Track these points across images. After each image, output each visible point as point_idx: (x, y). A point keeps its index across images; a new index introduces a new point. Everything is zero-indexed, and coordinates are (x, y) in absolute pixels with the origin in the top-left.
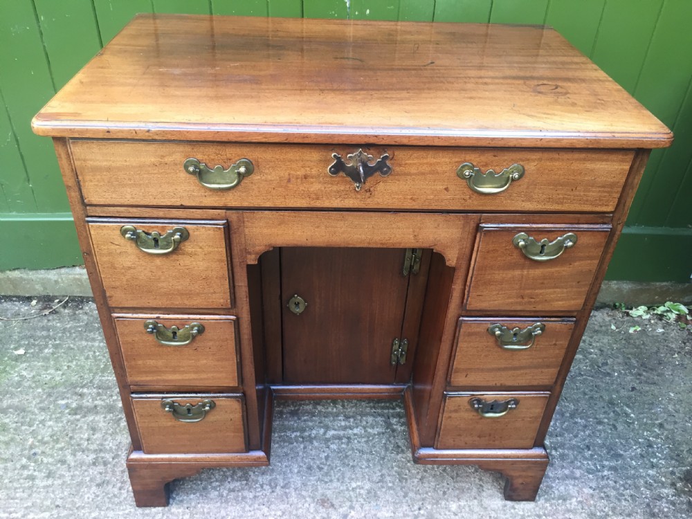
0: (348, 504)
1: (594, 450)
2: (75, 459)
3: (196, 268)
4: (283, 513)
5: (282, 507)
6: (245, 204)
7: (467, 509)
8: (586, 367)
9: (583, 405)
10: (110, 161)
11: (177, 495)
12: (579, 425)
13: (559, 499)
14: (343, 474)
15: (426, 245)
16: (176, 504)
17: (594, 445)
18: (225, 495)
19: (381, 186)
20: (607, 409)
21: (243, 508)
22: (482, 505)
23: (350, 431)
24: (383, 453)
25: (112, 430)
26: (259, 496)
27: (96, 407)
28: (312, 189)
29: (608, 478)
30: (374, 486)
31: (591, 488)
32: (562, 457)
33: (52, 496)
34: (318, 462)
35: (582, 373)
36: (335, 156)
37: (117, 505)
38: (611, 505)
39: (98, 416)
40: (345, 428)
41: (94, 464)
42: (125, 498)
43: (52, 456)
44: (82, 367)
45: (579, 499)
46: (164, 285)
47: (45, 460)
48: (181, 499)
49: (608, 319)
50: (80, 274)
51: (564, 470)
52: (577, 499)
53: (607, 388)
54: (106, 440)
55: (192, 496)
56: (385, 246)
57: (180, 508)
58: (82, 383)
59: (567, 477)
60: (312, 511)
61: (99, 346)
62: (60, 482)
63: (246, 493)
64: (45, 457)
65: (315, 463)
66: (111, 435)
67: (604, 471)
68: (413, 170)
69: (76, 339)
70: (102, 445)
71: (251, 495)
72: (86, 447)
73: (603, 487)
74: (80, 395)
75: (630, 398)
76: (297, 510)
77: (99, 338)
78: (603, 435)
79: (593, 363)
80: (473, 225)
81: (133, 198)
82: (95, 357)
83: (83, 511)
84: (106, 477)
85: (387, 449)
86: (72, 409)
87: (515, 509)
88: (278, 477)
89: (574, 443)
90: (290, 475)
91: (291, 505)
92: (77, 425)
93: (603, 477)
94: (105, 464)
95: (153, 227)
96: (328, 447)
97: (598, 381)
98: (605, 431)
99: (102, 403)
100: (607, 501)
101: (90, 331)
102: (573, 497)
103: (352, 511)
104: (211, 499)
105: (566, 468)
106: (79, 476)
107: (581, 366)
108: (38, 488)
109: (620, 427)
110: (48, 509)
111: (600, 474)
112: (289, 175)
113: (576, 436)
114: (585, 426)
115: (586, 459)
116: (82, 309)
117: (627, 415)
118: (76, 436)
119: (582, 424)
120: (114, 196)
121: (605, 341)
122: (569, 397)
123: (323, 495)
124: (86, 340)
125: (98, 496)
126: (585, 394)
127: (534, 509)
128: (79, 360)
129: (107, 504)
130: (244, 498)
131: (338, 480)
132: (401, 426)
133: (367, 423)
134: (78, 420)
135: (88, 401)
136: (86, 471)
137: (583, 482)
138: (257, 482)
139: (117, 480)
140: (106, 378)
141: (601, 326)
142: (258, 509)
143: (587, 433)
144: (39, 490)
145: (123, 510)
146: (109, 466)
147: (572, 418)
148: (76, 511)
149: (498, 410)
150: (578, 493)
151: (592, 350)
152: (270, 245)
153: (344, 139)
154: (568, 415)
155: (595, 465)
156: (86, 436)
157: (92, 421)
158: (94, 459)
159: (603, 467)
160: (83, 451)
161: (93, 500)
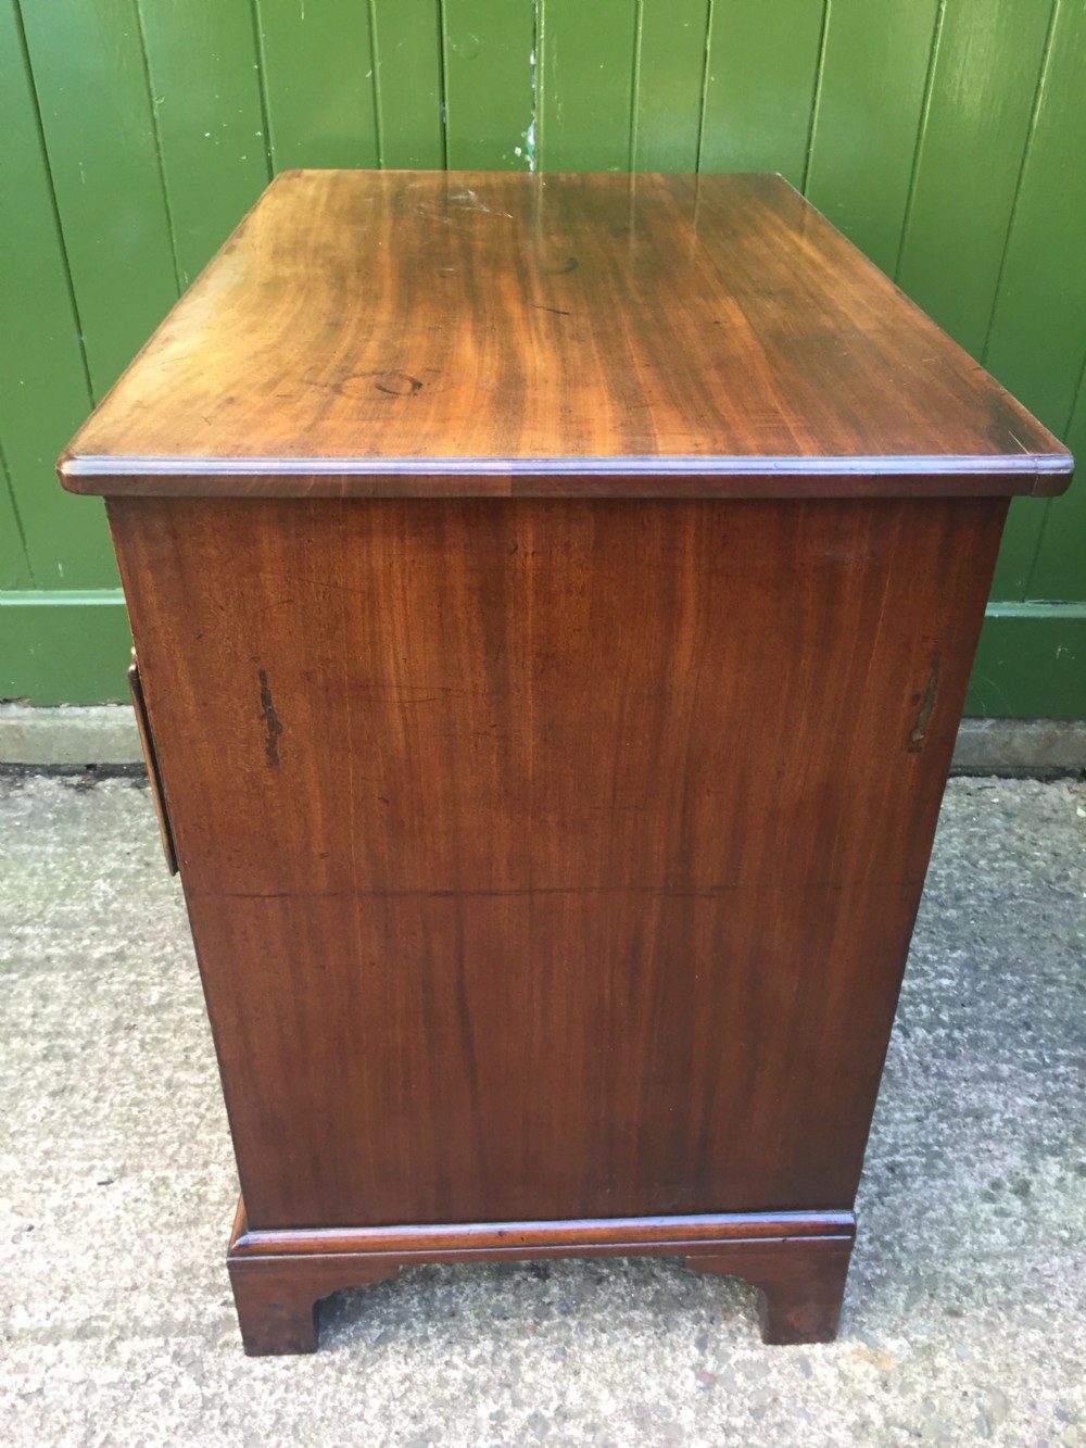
1: (1040, 1029)
2: (9, 1050)
8: (1026, 882)
9: (1017, 950)
12: (1007, 984)
13: (966, 1116)
17: (1038, 1020)
20: (1065, 957)
25: (80, 998)
27: (48, 958)
29: (1067, 1079)
31: (1031, 1096)
32: (975, 1042)
35: (1017, 894)
37: (89, 1128)
38: (1073, 1126)
39: (54, 975)
41: (45, 1057)
42: (106, 1117)
44: (23, 890)
45: (1006, 1116)
49: (1069, 798)
50: (19, 718)
51: (977, 1064)
52: (1002, 1114)
53: (1067, 920)
54: (68, 1016)
58: (21, 917)
59: (983, 1076)
61: (55, 854)
66: (79, 1008)
67: (1058, 1067)
69: (11, 841)
70: (61, 1024)
72: (30, 1029)
73: (1056, 1095)
74: (18, 938)
77: (56, 839)
78: (1056, 1003)
79: (1039, 875)
82: (47, 872)
83: (22, 1139)
84: (68, 1079)
89: (997, 1016)
92: (11, 991)
93: (1056, 1078)
94: (67, 1057)
97: (1050, 907)
98: (1060, 996)
99: (62, 951)
100: (1063, 1119)
101: (38, 827)
102: (994, 1112)
105: (981, 1062)
106: (15, 1079)
107: (1014, 881)
111: (1050, 1071)
113: (1002, 1005)
114: (1021, 988)
115: (1020, 1044)
116: (21, 787)
118: (8, 1011)
119: (1015, 983)
121: (1064, 836)
122: (990, 937)
124: (30, 842)
126: (1022, 930)
127: (916, 1133)
128: (15, 878)
129: (71, 1127)
134: (14, 982)
135: (34, 949)
136: (29, 1069)
137: (1015, 1086)
139: (91, 1085)
140: (70, 908)
141: (1055, 811)
143: (1025, 999)
145: (102, 1137)
146: (75, 1061)
147: (994, 974)
148: (9, 1140)
150: (1006, 1104)
151: (1038, 854)
154: (987, 968)
155: (1040, 1056)
156: (29, 1009)
157: (41, 983)
158: (45, 1049)
159: (1057, 1059)
160: (24, 1035)
161: (42, 1121)
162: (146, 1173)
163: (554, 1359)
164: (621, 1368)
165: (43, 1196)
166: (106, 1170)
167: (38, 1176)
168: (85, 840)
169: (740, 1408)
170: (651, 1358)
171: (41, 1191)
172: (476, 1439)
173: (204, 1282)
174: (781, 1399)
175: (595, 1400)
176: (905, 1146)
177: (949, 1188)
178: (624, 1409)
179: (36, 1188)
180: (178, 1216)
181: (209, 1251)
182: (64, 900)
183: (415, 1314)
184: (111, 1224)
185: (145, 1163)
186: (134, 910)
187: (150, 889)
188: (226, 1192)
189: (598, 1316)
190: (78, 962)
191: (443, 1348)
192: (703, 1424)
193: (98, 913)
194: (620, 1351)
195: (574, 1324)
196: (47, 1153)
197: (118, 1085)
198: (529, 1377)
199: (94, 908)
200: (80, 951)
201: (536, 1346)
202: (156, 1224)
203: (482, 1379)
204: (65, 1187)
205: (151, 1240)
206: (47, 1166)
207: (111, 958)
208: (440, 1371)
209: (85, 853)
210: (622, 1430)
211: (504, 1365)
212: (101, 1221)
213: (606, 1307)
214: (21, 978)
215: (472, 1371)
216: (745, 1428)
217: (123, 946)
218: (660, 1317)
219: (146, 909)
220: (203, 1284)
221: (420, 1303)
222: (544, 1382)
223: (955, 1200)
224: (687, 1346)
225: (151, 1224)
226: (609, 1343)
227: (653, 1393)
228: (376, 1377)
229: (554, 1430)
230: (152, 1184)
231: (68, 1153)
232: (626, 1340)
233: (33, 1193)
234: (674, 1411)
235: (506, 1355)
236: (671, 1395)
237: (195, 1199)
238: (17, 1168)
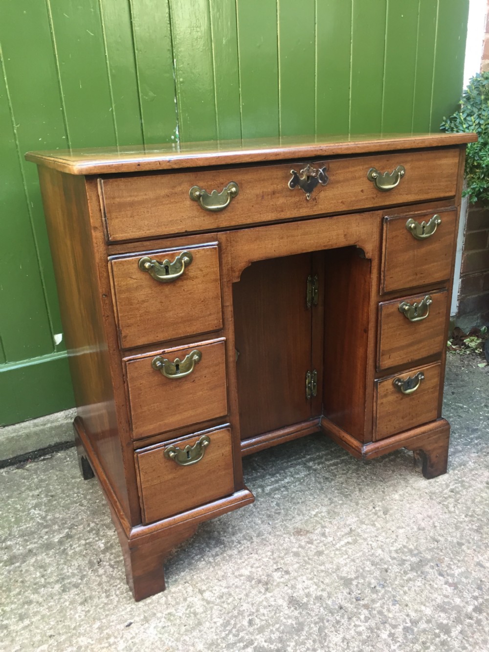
0: (319, 526)
2: (41, 595)
3: (196, 292)
4: (273, 553)
5: (269, 548)
6: (233, 223)
7: (407, 495)
10: (133, 196)
11: (168, 578)
13: (460, 466)
14: (299, 509)
15: (352, 243)
16: (172, 585)
17: (456, 430)
18: (212, 561)
19: (322, 194)
21: (236, 563)
22: (414, 489)
23: (283, 482)
24: (319, 486)
25: (62, 560)
26: (242, 550)
27: (30, 551)
28: (278, 203)
29: (480, 444)
30: (329, 508)
31: (474, 453)
33: (38, 631)
34: (273, 510)
36: (293, 172)
37: (114, 609)
39: (39, 556)
40: (277, 482)
41: (64, 591)
42: (118, 602)
43: (12, 603)
45: (472, 461)
46: (171, 313)
47: (7, 609)
48: (174, 579)
54: (62, 569)
55: (182, 574)
56: (326, 248)
57: (178, 586)
60: (294, 541)
62: (39, 617)
63: (229, 552)
64: (5, 607)
65: (270, 512)
66: (65, 564)
67: (474, 441)
68: (341, 179)
70: (61, 574)
71: (235, 552)
72: (45, 582)
73: (481, 449)
74: (6, 548)
75: (455, 398)
76: (281, 545)
80: (379, 220)
81: (149, 230)
83: (81, 628)
84: (84, 595)
85: (320, 483)
86: (6, 562)
87: (438, 482)
88: (248, 531)
90: (257, 527)
91: (274, 545)
92: (21, 571)
93: (476, 444)
95: (164, 256)
96: (273, 498)
99: (36, 545)
102: (468, 461)
103: (326, 529)
104: (202, 568)
106: (56, 605)
108: (17, 632)
109: (464, 416)
110: (42, 642)
111: (473, 443)
112: (263, 192)
117: (462, 408)
118: (27, 579)
120: (134, 230)
123: (294, 529)
125: (89, 611)
127: (450, 477)
129: (103, 613)
130: (230, 556)
131: (299, 515)
132: (319, 465)
133: (291, 472)
134: (19, 567)
135: (19, 550)
136: (60, 599)
137: (467, 452)
138: (233, 542)
139: (99, 592)
140: (25, 526)
142: (249, 558)
144: (19, 634)
145: (123, 610)
148: (74, 632)
149: (412, 387)
152: (249, 262)
153: (302, 154)
155: (466, 440)
156: (38, 574)
157: (35, 562)
158: (61, 587)
159: (472, 439)
160: (44, 586)
161: (85, 616)
162: (159, 615)
163: (394, 605)
164: (421, 596)
165: (113, 647)
166: (137, 622)
167: (103, 640)
168: (9, 497)
169: (472, 589)
170: (428, 587)
171: (110, 645)
172: (390, 647)
173: (224, 645)
174: (483, 580)
175: (420, 611)
176: (450, 482)
177: (475, 490)
178: (434, 610)
179: (107, 645)
180: (189, 625)
181: (216, 632)
182: (19, 524)
183: (326, 615)
184: (159, 642)
185: (155, 611)
186: (61, 516)
187: (62, 505)
188: (204, 606)
189: (397, 583)
190: (48, 546)
191: (348, 621)
192: (465, 600)
193: (42, 523)
194: (415, 590)
195: (390, 589)
196: (99, 628)
197: (113, 586)
198: (390, 615)
199: (38, 522)
200: (46, 542)
201: (384, 603)
202: (181, 633)
203: (373, 625)
204: (122, 637)
205: (185, 640)
206: (105, 634)
207: (65, 539)
208: (355, 630)
209: (14, 502)
210: (440, 616)
211: (377, 616)
212: (152, 644)
213: (396, 578)
214: (21, 564)
215: (366, 624)
216: (480, 595)
217: (67, 532)
218: (419, 573)
219: (67, 514)
220: (224, 646)
221: (324, 610)
222: (397, 614)
223: (480, 493)
224: (437, 578)
225: (179, 634)
226: (409, 590)
227: (439, 600)
228: (331, 645)
229: (416, 630)
230: (165, 618)
231: (111, 624)
232: (414, 586)
233: (107, 647)
234: (451, 601)
235: (375, 612)
236: (447, 597)
237: (192, 615)
238: (90, 641)
